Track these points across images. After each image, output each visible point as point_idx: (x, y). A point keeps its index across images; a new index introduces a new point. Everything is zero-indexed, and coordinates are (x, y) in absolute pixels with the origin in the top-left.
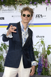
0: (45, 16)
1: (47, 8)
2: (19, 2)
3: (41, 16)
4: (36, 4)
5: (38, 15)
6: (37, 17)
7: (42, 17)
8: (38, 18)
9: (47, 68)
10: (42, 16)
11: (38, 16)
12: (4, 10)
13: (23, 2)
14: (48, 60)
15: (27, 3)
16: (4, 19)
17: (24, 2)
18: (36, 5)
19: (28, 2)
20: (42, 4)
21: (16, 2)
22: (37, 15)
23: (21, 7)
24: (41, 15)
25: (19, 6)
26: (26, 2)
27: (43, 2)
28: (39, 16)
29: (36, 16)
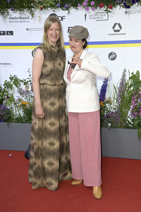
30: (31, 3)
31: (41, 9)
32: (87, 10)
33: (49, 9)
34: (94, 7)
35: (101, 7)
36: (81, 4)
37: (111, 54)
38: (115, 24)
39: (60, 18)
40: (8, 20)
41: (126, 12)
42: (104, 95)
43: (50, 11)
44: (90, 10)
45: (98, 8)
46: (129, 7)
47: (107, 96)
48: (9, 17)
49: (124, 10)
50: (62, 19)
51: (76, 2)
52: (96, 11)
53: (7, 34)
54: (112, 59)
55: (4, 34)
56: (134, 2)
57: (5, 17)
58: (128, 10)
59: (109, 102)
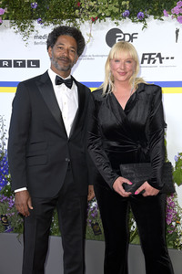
0: (172, 58)
1: (177, 31)
2: (89, 10)
3: (158, 59)
4: (142, 20)
5: (150, 55)
6: (146, 61)
7: (161, 62)
8: (149, 63)
9: (174, 224)
10: (161, 59)
11: (150, 58)
12: (40, 37)
13: (99, 12)
14: (175, 199)
15: (113, 15)
16: (38, 66)
17: (103, 10)
18: (144, 20)
19: (117, 10)
20: (162, 18)
21: (77, 11)
22: (144, 55)
23: (93, 28)
24: (159, 55)
25: (87, 23)
26: (112, 12)
27: (165, 12)
28: (153, 56)
29: (143, 59)
30: (75, 9)
31: (94, 20)
33: (108, 19)
36: (169, 10)
39: (127, 38)
40: (31, 40)
43: (109, 24)
48: (33, 34)
50: (131, 38)
51: (160, 7)
53: (29, 66)
55: (23, 65)
57: (27, 35)
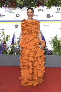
32: (6, 8)
34: (9, 7)
35: (11, 7)
37: (16, 25)
38: (17, 14)
41: (21, 10)
42: (13, 42)
44: (7, 8)
45: (10, 8)
46: (22, 8)
47: (15, 42)
49: (20, 9)
52: (9, 9)
54: (16, 28)
56: (23, 7)
58: (21, 9)
59: (15, 44)
